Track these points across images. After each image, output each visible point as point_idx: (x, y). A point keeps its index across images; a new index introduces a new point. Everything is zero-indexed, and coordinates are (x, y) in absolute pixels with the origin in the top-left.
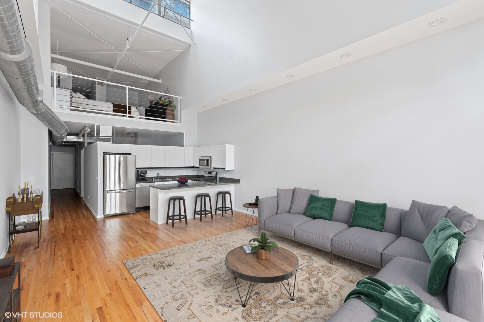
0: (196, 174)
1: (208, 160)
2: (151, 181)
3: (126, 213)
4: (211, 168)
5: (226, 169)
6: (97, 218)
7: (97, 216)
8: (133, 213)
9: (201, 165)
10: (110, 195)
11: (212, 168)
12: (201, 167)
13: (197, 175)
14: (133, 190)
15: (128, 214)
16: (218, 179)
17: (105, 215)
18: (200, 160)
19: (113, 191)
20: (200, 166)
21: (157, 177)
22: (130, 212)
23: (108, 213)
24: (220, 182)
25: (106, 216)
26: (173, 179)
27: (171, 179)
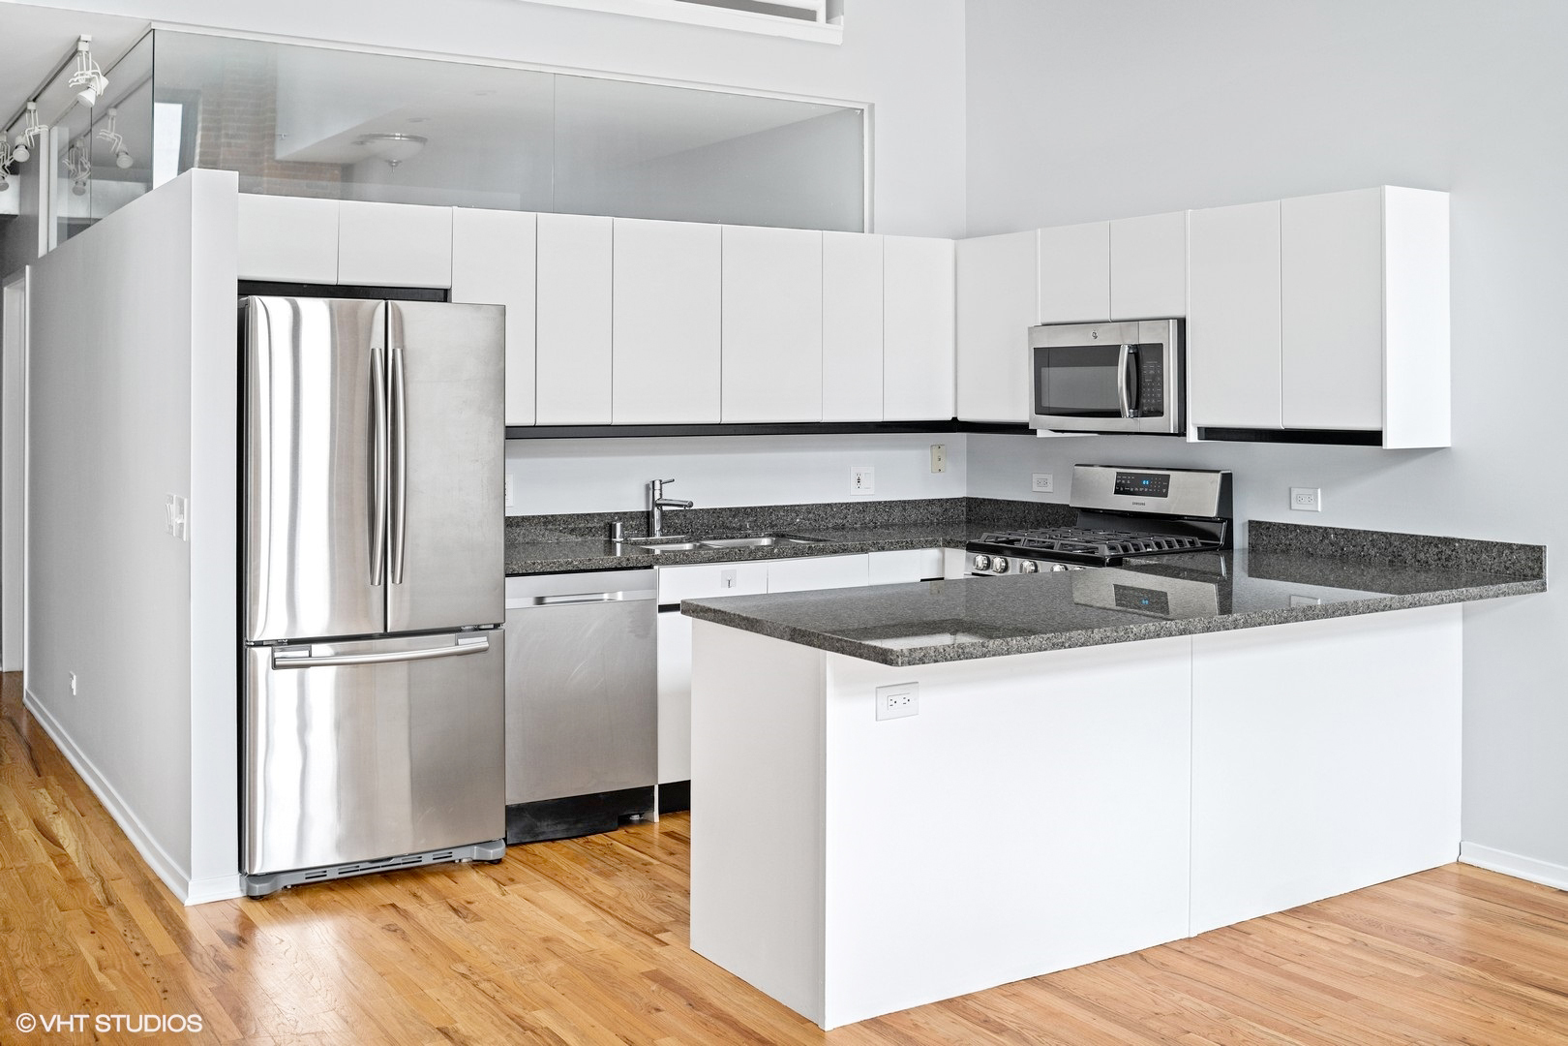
0: (960, 492)
1: (1144, 358)
2: (600, 558)
3: (427, 860)
4: (1182, 432)
5: (1390, 442)
6: (188, 902)
7: (185, 886)
8: (478, 864)
9: (1051, 401)
10: (302, 684)
11: (1192, 435)
12: (1046, 427)
13: (972, 504)
14: (480, 642)
15: (446, 867)
16: (1240, 539)
17: (255, 878)
18: (1044, 358)
19: (319, 650)
20: (1040, 409)
21: (649, 515)
22: (456, 855)
23: (275, 853)
24: (1254, 571)
25: (260, 889)
26: (780, 536)
27: (764, 537)
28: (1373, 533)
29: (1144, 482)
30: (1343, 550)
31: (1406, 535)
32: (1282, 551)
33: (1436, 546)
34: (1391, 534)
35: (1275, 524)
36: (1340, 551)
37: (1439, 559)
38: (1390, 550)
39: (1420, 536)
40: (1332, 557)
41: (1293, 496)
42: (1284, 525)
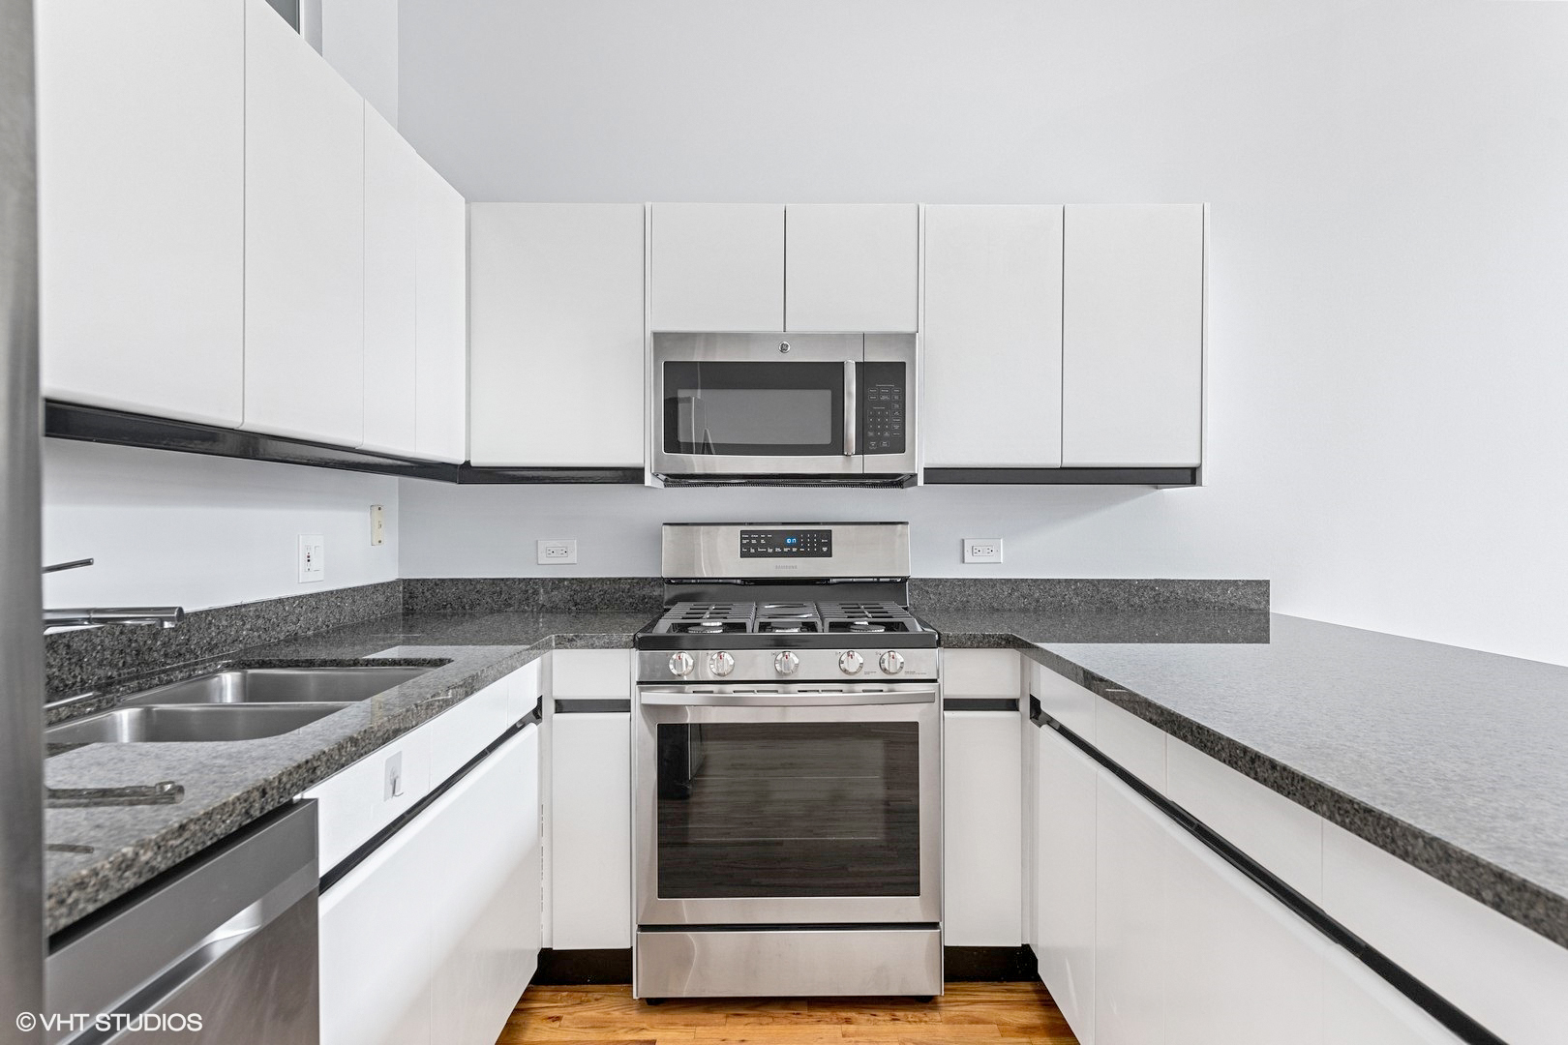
27: (221, 670)
28: (1076, 581)
29: (789, 541)
30: (1038, 601)
31: (1117, 580)
32: (958, 610)
33: (1153, 589)
34: (1099, 581)
35: (947, 580)
36: (1034, 604)
37: (1156, 602)
38: (1098, 597)
39: (1134, 580)
40: (1025, 610)
41: (967, 548)
42: (959, 580)
